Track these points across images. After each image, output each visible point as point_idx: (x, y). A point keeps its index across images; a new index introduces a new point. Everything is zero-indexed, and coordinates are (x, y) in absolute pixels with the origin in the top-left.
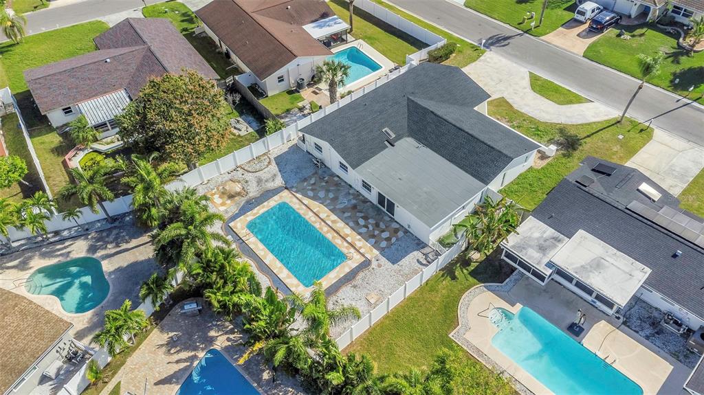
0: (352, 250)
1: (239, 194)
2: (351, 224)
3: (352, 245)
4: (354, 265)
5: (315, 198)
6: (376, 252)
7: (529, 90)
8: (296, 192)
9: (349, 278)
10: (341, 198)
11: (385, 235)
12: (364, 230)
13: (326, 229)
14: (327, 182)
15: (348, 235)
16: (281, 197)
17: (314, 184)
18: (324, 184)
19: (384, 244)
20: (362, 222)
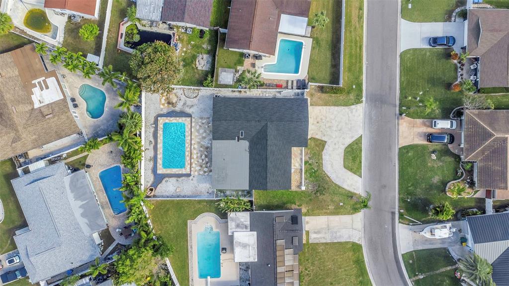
0: (189, 166)
1: (173, 104)
2: (199, 155)
3: (191, 164)
4: (184, 173)
5: (198, 131)
6: (196, 173)
8: (195, 122)
9: (179, 176)
10: (206, 139)
11: (206, 169)
12: (201, 161)
13: (188, 149)
15: (193, 159)
16: (186, 120)
17: (203, 123)
18: (207, 127)
19: (202, 173)
20: (203, 157)
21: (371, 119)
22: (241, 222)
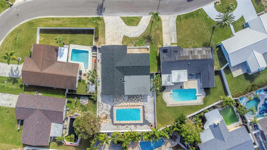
0: (139, 107)
1: (106, 116)
2: (133, 102)
3: (137, 106)
4: (142, 109)
5: (120, 103)
6: (142, 103)
7: (127, 26)
8: (116, 105)
9: (144, 112)
10: (124, 98)
11: (140, 98)
12: (136, 101)
13: (130, 107)
14: (118, 97)
15: (135, 104)
16: (115, 109)
17: (116, 100)
18: (118, 98)
19: (142, 100)
20: (134, 99)
21: (111, 12)
22: (167, 79)
